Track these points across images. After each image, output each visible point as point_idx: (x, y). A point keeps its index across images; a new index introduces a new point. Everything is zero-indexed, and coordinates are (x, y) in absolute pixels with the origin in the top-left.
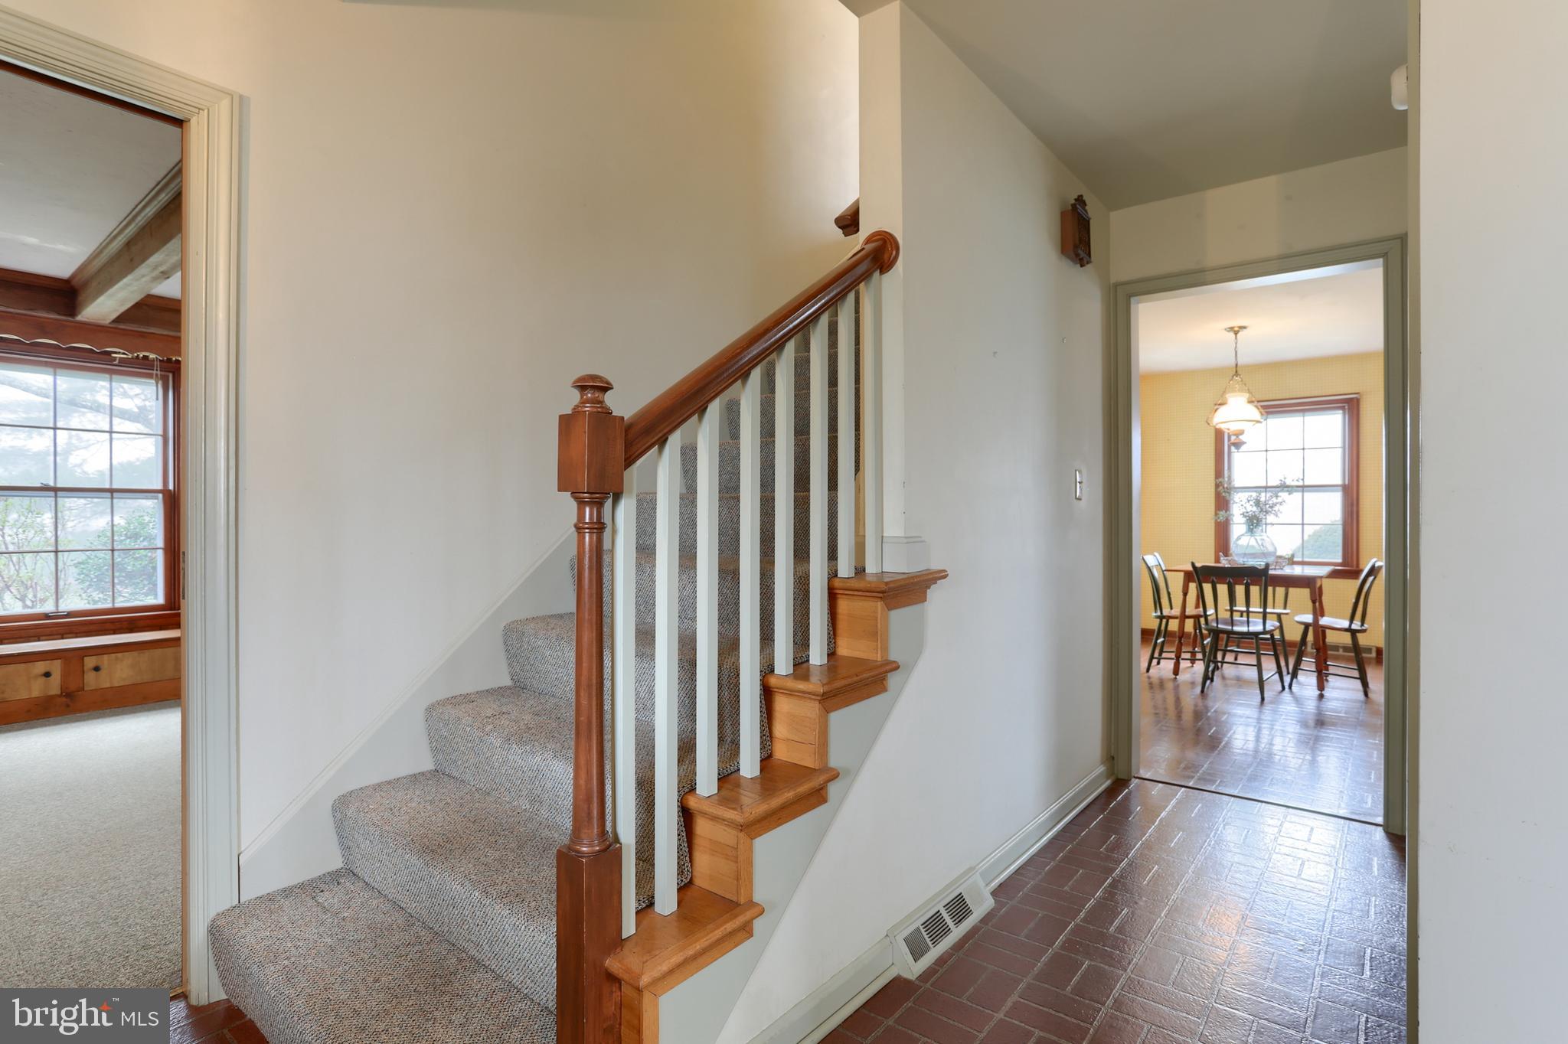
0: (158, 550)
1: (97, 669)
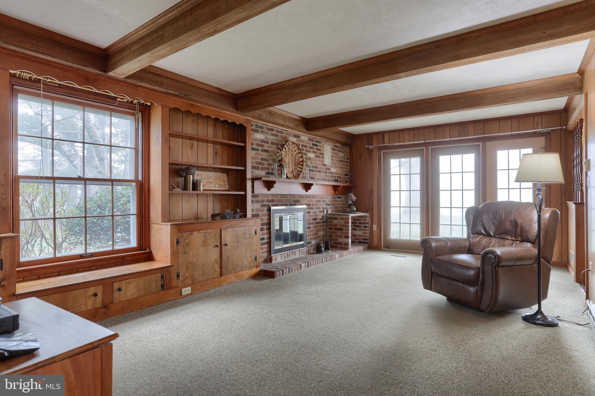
0: (131, 217)
1: (120, 290)
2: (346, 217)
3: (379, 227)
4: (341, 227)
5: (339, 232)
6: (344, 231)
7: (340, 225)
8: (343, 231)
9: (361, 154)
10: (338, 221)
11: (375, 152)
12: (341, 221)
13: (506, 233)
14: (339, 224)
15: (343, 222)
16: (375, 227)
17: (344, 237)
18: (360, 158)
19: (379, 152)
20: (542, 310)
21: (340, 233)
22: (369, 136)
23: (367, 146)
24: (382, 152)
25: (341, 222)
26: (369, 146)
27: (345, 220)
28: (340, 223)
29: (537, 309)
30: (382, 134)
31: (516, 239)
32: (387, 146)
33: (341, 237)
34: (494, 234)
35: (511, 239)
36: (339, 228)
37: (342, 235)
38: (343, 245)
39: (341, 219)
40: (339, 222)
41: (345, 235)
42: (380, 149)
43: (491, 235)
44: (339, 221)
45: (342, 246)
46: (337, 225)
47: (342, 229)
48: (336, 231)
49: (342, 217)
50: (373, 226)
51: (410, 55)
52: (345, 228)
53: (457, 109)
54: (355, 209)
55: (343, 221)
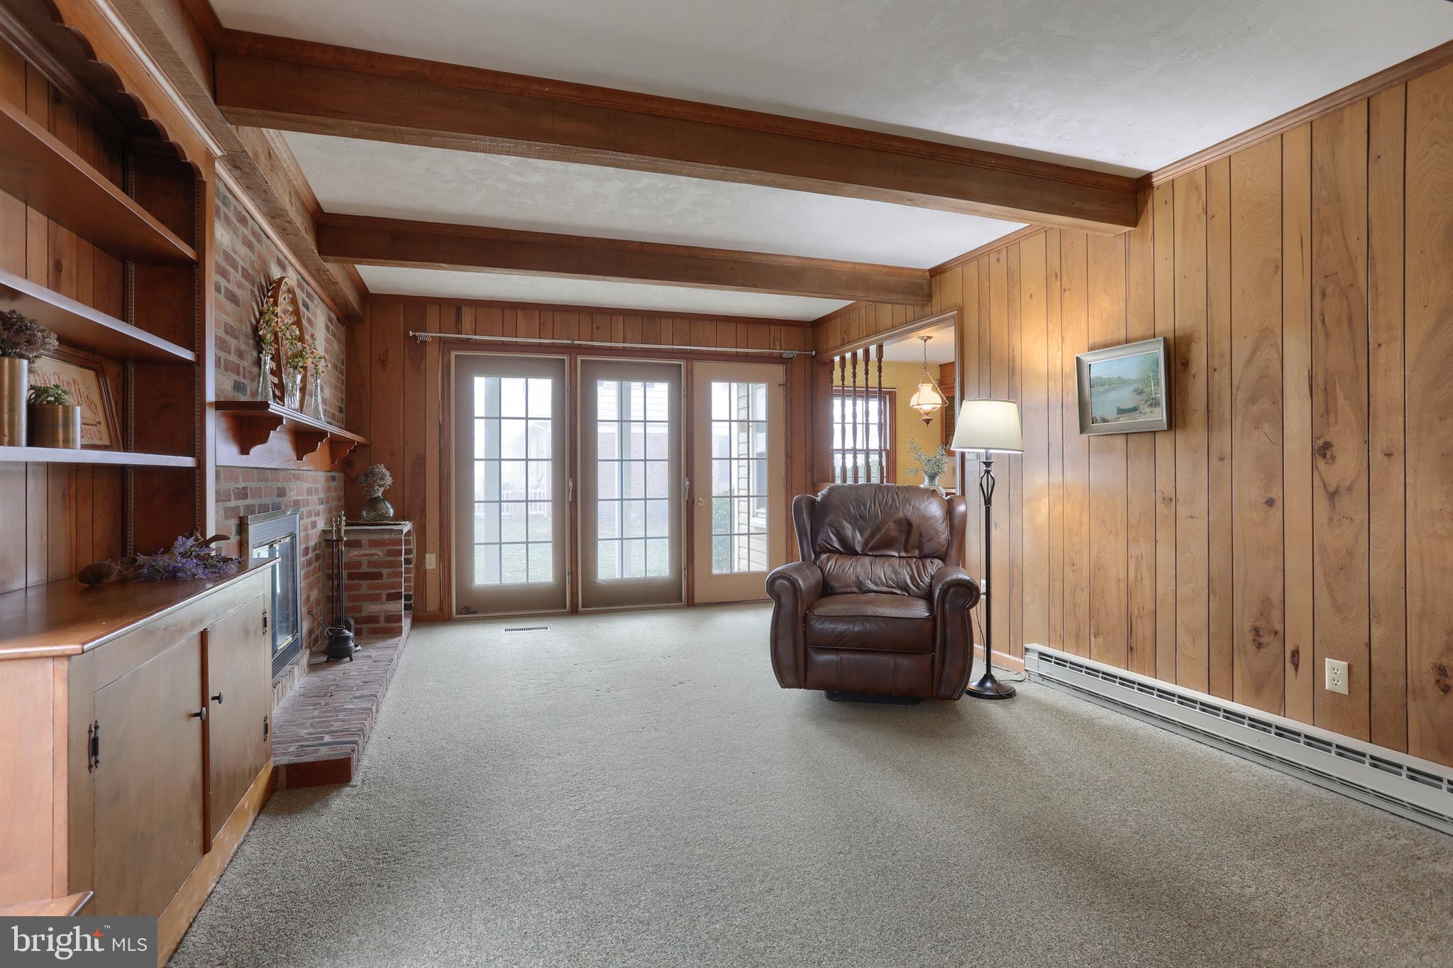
2: (393, 536)
3: (444, 557)
4: (373, 570)
5: (364, 584)
6: (385, 580)
7: (370, 564)
8: (379, 581)
9: (387, 351)
10: (362, 552)
11: (433, 353)
12: (374, 551)
13: (887, 543)
14: (365, 560)
15: (380, 554)
16: (431, 561)
17: (384, 597)
18: (384, 363)
19: (445, 354)
20: (994, 672)
21: (369, 589)
22: (417, 305)
23: (411, 332)
24: (453, 354)
25: (374, 555)
26: (417, 334)
27: (390, 548)
28: (371, 555)
29: (985, 672)
30: (455, 307)
31: (909, 555)
32: (468, 339)
33: (375, 599)
34: (863, 550)
35: (897, 555)
36: (365, 573)
37: (377, 592)
38: (382, 624)
39: (373, 544)
40: (367, 555)
41: (390, 592)
42: (447, 345)
43: (856, 551)
44: (368, 552)
45: (377, 625)
46: (359, 564)
47: (378, 576)
48: (357, 581)
49: (377, 537)
50: (424, 558)
51: (879, 150)
52: (389, 570)
53: (755, 286)
54: (392, 512)
55: (381, 548)
